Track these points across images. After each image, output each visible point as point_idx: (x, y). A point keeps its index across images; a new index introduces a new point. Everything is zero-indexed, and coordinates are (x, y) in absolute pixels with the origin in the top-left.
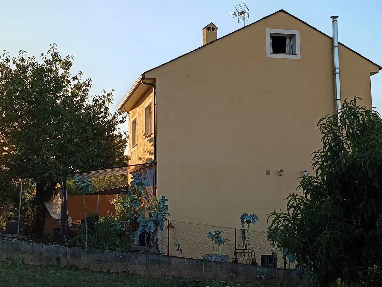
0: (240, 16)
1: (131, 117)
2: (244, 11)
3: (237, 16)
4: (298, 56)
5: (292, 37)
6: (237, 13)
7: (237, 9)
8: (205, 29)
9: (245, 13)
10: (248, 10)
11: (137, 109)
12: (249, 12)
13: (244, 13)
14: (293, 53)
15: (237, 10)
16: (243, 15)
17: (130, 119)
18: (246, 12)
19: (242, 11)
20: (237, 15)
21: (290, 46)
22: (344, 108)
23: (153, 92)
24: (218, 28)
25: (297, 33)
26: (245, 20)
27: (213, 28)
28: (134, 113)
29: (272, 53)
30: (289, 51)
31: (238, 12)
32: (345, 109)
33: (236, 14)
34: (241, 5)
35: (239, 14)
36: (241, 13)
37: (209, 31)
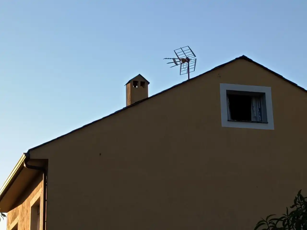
0: (182, 65)
1: (10, 221)
2: (189, 58)
3: (177, 65)
4: (270, 126)
5: (261, 96)
6: (178, 60)
7: (178, 54)
8: (129, 84)
9: (191, 61)
10: (194, 56)
11: (20, 207)
12: (196, 59)
13: (188, 60)
14: (263, 120)
15: (177, 56)
16: (186, 63)
17: (9, 224)
18: (192, 59)
19: (186, 57)
20: (178, 63)
21: (258, 110)
22: (297, 205)
23: (43, 181)
24: (149, 83)
25: (267, 90)
26: (190, 72)
27: (141, 82)
28: (15, 213)
29: (230, 119)
30: (256, 118)
31: (179, 58)
32: (299, 206)
33: (175, 62)
34: (184, 49)
35: (182, 62)
36: (184, 61)
37: (135, 87)
